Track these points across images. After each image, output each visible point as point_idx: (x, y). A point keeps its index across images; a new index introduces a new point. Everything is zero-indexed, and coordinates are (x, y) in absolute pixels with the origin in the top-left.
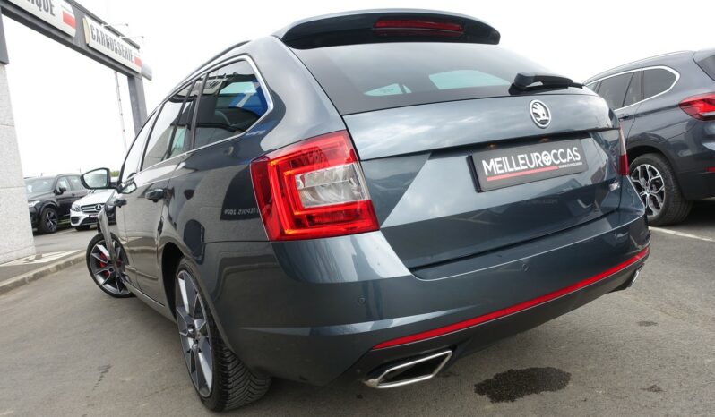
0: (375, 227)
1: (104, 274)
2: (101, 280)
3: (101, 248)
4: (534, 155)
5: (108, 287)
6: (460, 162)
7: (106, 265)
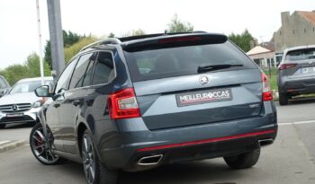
0: (140, 116)
1: (39, 150)
2: (38, 154)
3: (39, 132)
4: (204, 94)
5: (41, 158)
6: (173, 96)
7: (41, 144)
